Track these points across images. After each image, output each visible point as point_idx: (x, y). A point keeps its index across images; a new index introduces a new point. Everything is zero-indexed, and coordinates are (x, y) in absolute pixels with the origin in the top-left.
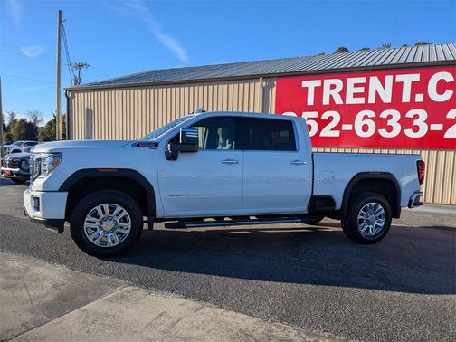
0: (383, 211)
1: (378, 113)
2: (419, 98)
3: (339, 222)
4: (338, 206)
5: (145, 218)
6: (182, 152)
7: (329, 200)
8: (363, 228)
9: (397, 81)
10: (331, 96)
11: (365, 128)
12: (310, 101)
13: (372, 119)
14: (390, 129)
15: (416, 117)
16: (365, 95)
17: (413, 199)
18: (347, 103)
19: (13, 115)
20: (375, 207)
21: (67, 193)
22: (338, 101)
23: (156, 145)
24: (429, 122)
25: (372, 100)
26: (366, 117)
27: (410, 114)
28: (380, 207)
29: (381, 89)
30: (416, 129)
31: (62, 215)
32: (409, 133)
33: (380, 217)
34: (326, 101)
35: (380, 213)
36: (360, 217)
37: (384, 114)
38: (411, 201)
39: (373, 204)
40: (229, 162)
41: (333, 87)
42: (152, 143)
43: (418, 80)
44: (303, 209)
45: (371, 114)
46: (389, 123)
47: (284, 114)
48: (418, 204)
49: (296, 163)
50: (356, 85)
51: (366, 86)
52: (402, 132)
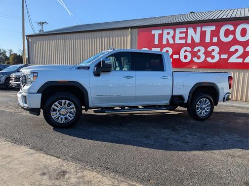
0: (209, 103)
1: (193, 48)
2: (215, 40)
3: (186, 109)
4: (186, 101)
5: (83, 107)
6: (102, 72)
7: (181, 98)
8: (199, 112)
9: (203, 30)
10: (167, 39)
11: (186, 57)
12: (156, 42)
13: (189, 52)
14: (199, 57)
15: (213, 50)
16: (186, 38)
17: (226, 97)
18: (176, 43)
19: (11, 51)
20: (206, 101)
21: (41, 94)
22: (171, 42)
23: (89, 68)
24: (220, 53)
25: (189, 41)
26: (186, 51)
27: (210, 49)
28: (208, 101)
29: (194, 35)
30: (213, 57)
31: (39, 106)
32: (209, 60)
33: (208, 106)
34: (165, 42)
35: (208, 104)
36: (197, 106)
37: (196, 49)
38: (224, 98)
39: (205, 99)
40: (128, 77)
41: (168, 33)
42: (86, 67)
43: (214, 29)
44: (167, 102)
45: (189, 49)
46: (199, 54)
47: (143, 49)
48: (228, 99)
49: (164, 78)
50: (181, 33)
51: (186, 33)
52: (205, 59)
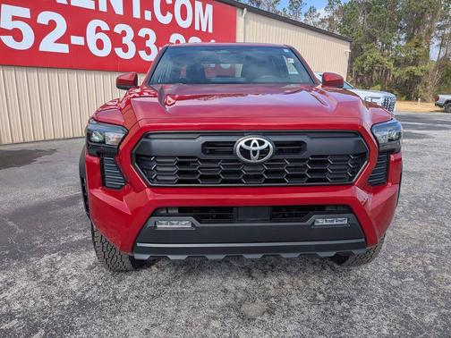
1: (112, 26)
2: (148, 15)
13: (105, 32)
14: (125, 49)
15: (147, 37)
26: (98, 30)
27: (142, 33)
37: (118, 29)
45: (105, 26)
46: (124, 40)
52: (137, 54)
